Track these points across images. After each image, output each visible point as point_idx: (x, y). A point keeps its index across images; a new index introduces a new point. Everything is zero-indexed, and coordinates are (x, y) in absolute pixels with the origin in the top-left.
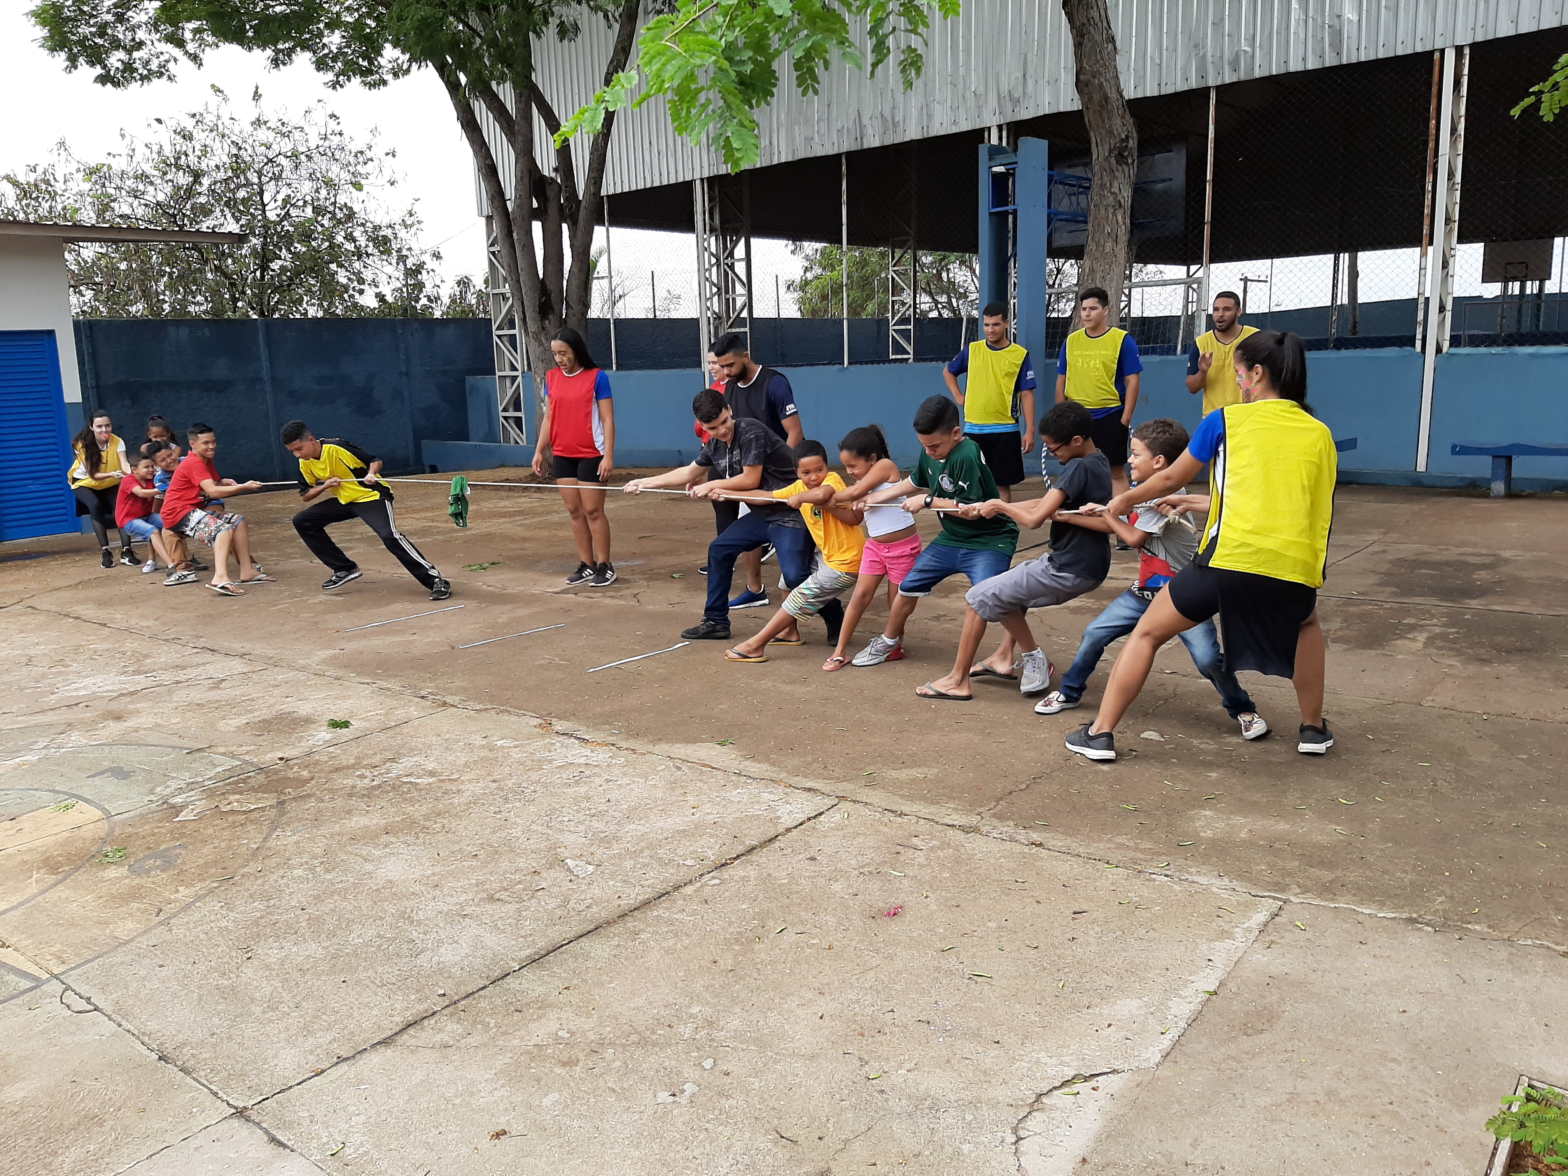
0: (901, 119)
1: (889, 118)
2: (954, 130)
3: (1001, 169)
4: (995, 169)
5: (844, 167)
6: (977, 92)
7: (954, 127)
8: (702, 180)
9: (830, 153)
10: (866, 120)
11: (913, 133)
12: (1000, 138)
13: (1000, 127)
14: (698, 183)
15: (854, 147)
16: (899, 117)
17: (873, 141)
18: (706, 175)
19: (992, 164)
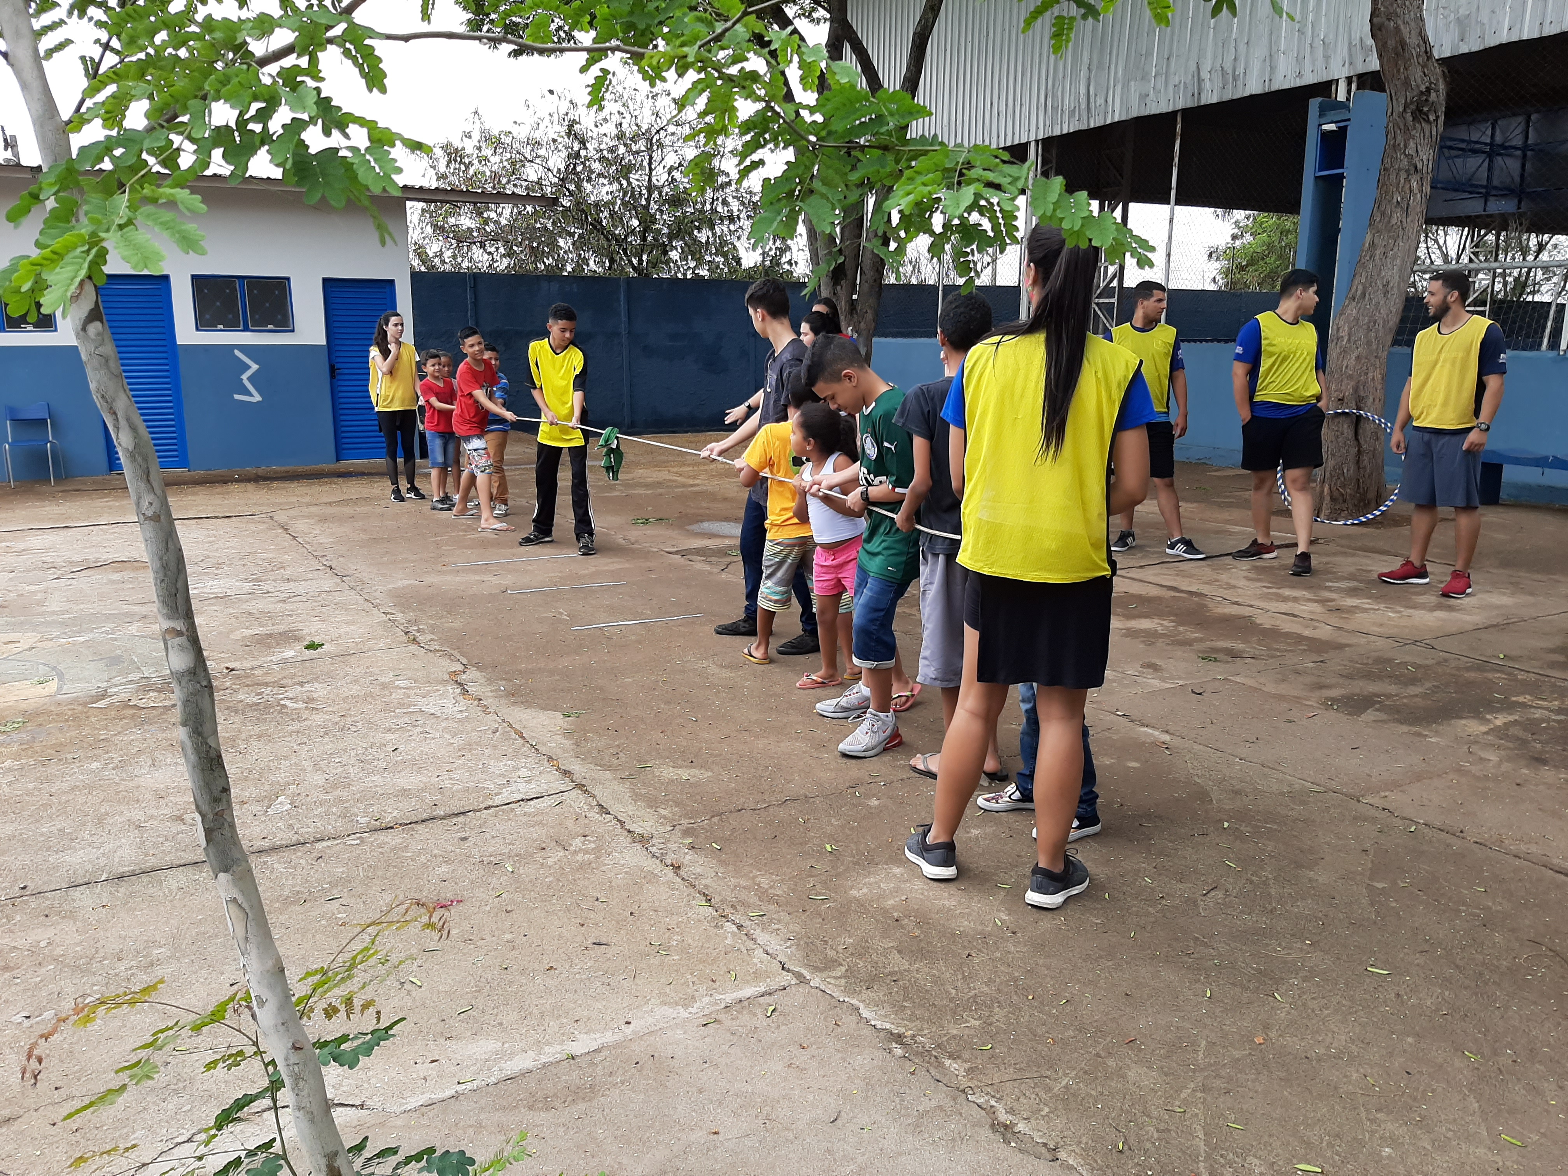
0: (1242, 71)
1: (1230, 71)
2: (1299, 83)
3: (1332, 127)
4: (1325, 127)
5: (1179, 126)
6: (1326, 41)
7: (1298, 79)
8: (1037, 141)
9: (1165, 110)
10: (1205, 75)
11: (1254, 86)
12: (1349, 92)
13: (1349, 80)
14: (1033, 144)
15: (1190, 104)
16: (1240, 70)
17: (1211, 96)
18: (1040, 137)
19: (1322, 122)
